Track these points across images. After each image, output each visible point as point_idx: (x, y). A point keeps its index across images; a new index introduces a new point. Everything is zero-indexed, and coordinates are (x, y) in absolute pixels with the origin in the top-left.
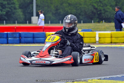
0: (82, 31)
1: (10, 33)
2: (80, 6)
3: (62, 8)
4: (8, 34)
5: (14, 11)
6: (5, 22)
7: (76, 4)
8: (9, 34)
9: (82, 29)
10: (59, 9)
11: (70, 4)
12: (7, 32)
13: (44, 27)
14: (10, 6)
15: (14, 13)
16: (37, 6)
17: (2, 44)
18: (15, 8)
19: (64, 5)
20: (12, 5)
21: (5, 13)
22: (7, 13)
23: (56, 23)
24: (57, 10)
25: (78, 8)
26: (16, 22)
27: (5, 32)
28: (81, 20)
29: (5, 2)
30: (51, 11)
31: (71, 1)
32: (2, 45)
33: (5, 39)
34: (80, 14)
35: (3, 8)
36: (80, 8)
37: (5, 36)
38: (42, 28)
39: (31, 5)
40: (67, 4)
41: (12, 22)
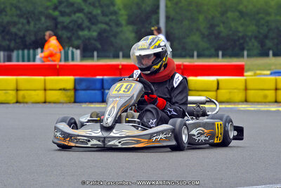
0: (271, 74)
1: (109, 79)
2: (268, 18)
3: (224, 23)
4: (105, 82)
5: (116, 29)
6: (95, 54)
7: (258, 13)
8: (107, 80)
9: (272, 71)
10: (218, 26)
11: (242, 14)
12: (101, 77)
13: (184, 66)
14: (107, 19)
15: (115, 35)
16: (168, 18)
17: (91, 102)
18: (118, 25)
19: (229, 14)
20: (110, 17)
21: (95, 34)
22: (100, 34)
23: (210, 56)
24: (212, 26)
25: (262, 22)
26: (121, 54)
27: (98, 77)
28: (269, 49)
29: (97, 11)
30: (198, 30)
31: (246, 7)
32: (92, 106)
33: (97, 92)
34: (266, 37)
35: (93, 24)
36: (267, 22)
37: (98, 85)
38: (181, 69)
39: (154, 17)
40: (237, 14)
41: (111, 55)
